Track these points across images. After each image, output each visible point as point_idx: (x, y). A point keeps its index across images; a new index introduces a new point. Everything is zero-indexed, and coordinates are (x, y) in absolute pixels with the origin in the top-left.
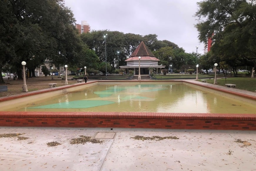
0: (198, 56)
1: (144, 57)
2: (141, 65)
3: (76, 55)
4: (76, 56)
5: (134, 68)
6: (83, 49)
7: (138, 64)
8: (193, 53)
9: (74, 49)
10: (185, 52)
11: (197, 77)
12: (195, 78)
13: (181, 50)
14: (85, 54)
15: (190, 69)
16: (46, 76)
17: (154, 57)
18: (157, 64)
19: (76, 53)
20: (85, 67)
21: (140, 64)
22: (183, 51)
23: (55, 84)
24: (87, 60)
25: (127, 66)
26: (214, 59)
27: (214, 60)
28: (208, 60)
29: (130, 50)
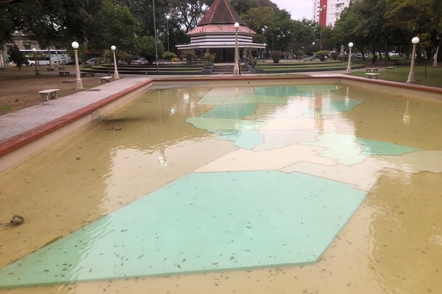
0: (313, 25)
1: (227, 26)
2: (239, 43)
3: (88, 20)
4: (91, 22)
5: (206, 48)
6: (106, 7)
7: (234, 40)
8: (304, 20)
9: (84, 5)
10: (291, 19)
11: (349, 67)
12: (346, 69)
13: (285, 15)
14: (110, 16)
15: (321, 51)
16: (19, 65)
17: (244, 25)
18: (251, 41)
19: (90, 16)
20: (113, 47)
21: (239, 40)
22: (289, 16)
23: (55, 92)
24: (117, 32)
25: (192, 44)
26: (365, 31)
27: (366, 33)
28: (353, 33)
29: (188, 13)
